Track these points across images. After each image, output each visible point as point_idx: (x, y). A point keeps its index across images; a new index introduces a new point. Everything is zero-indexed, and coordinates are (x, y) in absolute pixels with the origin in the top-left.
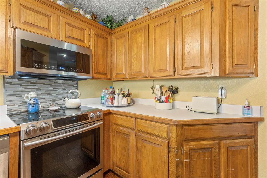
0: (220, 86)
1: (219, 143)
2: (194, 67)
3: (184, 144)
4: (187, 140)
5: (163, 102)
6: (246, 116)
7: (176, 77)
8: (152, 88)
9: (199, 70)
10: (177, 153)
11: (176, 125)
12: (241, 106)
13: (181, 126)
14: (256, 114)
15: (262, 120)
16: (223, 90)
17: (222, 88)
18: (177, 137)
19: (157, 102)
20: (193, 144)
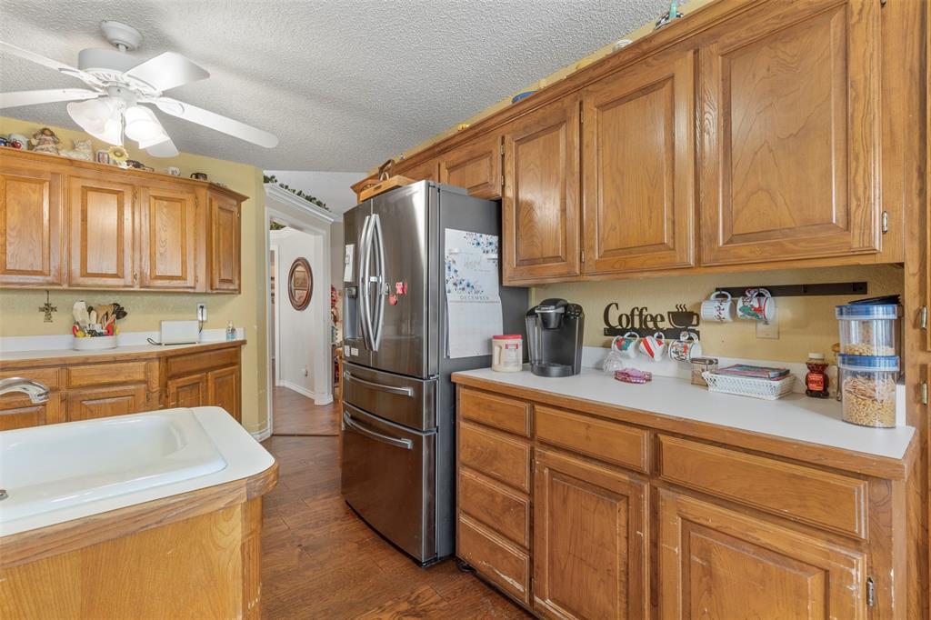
0: (199, 305)
1: (207, 377)
2: (171, 278)
3: (170, 383)
4: (171, 377)
5: (100, 335)
6: (230, 340)
7: (137, 288)
8: (42, 310)
9: (179, 281)
10: (160, 396)
11: (160, 358)
12: (225, 330)
13: (166, 359)
14: (239, 337)
15: (244, 342)
16: (205, 310)
17: (202, 307)
18: (160, 375)
19: (85, 336)
20: (181, 381)
